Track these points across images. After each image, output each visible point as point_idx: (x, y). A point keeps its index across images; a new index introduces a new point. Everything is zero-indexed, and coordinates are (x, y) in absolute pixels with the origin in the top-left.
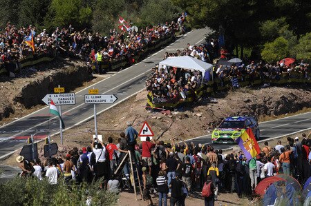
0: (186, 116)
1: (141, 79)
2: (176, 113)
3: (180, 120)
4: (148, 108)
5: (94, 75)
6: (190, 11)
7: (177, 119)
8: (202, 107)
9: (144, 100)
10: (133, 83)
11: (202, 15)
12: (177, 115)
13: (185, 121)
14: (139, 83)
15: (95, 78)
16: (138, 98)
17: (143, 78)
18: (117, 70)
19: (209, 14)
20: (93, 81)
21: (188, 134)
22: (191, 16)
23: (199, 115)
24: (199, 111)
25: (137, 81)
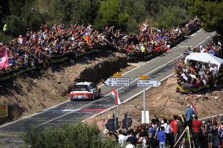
0: (207, 98)
1: (165, 68)
2: (199, 96)
3: (202, 102)
4: (178, 91)
5: (128, 64)
6: (205, 19)
7: (200, 100)
8: (218, 92)
9: (173, 84)
10: (160, 71)
11: (213, 22)
12: (200, 97)
13: (206, 102)
14: (164, 72)
15: (130, 66)
16: (169, 82)
17: (166, 67)
18: (145, 60)
19: (219, 21)
20: (128, 68)
21: (208, 112)
22: (205, 22)
23: (216, 98)
24: (216, 95)
25: (163, 69)
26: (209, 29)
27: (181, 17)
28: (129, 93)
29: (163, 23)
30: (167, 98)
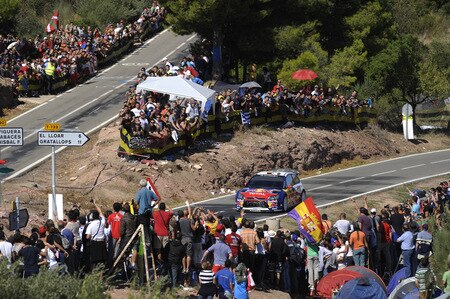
0: (179, 168)
1: (96, 107)
2: (163, 163)
3: (170, 175)
4: (121, 153)
5: (20, 99)
6: (173, 8)
7: (166, 172)
8: (201, 154)
9: (112, 140)
10: (84, 114)
11: (191, 14)
12: (166, 166)
13: (176, 175)
14: (94, 114)
15: (23, 103)
16: (103, 137)
17: (98, 105)
18: (54, 92)
19: (203, 14)
20: (20, 107)
21: (182, 195)
22: (175, 15)
23: (197, 166)
24: (197, 161)
25: (90, 110)
26: (183, 28)
27: (126, 5)
28: (22, 159)
29: (91, 16)
30: (100, 167)
